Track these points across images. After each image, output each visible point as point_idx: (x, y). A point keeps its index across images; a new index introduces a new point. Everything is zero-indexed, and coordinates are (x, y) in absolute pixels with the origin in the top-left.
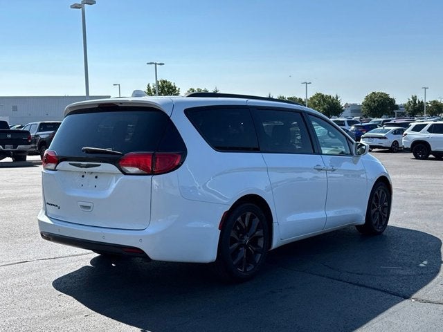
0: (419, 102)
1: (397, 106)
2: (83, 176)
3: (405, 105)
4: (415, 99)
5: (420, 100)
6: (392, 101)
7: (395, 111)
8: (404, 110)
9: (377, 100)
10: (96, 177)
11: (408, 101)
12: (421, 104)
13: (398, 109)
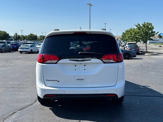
0: (18, 35)
1: (10, 36)
2: (76, 65)
3: (13, 36)
4: (16, 34)
5: (19, 35)
6: (8, 35)
7: (9, 38)
8: (13, 38)
9: (3, 34)
10: (85, 65)
11: (14, 35)
12: (19, 36)
13: (10, 38)
